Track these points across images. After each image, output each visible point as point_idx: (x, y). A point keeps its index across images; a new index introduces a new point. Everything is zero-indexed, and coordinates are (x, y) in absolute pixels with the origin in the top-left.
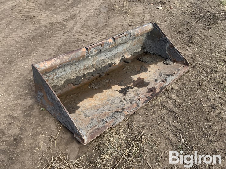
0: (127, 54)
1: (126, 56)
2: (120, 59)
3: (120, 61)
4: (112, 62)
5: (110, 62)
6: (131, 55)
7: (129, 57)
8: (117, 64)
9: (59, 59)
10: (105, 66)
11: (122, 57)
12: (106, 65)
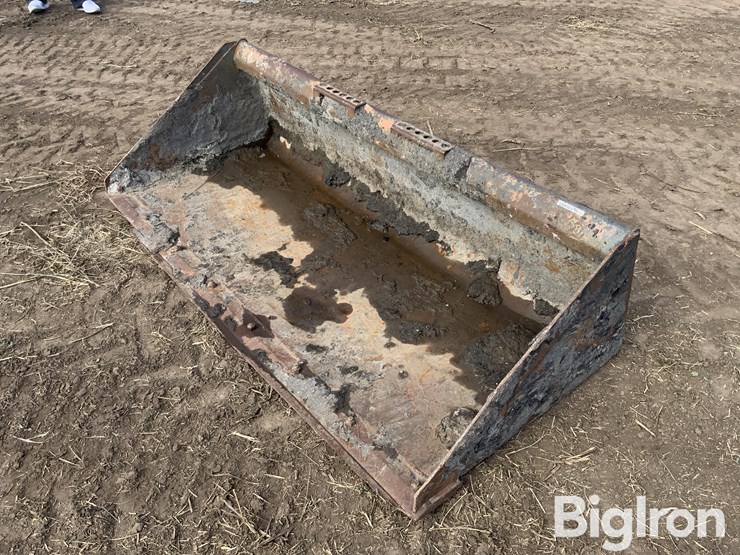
0: (516, 276)
1: (505, 275)
2: (473, 258)
3: (471, 264)
4: (440, 232)
5: (433, 225)
6: (529, 298)
7: (516, 291)
8: (452, 257)
9: (270, 62)
10: (409, 218)
11: (490, 261)
12: (417, 220)
